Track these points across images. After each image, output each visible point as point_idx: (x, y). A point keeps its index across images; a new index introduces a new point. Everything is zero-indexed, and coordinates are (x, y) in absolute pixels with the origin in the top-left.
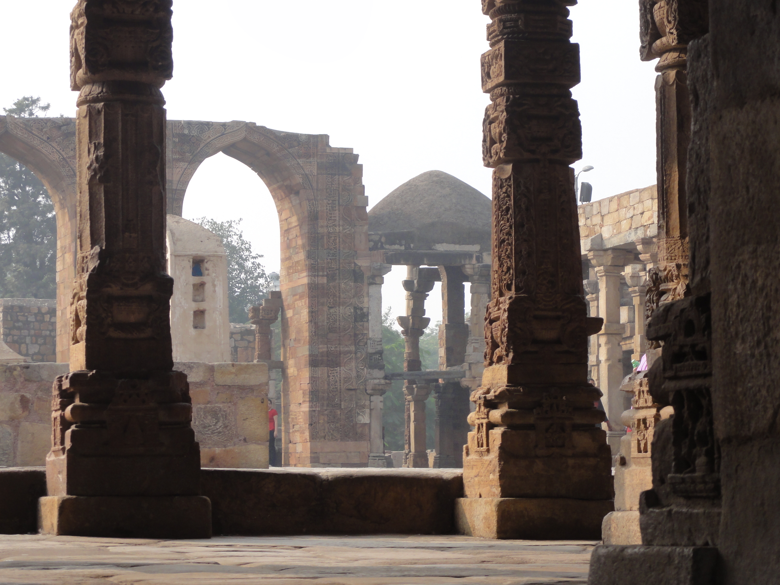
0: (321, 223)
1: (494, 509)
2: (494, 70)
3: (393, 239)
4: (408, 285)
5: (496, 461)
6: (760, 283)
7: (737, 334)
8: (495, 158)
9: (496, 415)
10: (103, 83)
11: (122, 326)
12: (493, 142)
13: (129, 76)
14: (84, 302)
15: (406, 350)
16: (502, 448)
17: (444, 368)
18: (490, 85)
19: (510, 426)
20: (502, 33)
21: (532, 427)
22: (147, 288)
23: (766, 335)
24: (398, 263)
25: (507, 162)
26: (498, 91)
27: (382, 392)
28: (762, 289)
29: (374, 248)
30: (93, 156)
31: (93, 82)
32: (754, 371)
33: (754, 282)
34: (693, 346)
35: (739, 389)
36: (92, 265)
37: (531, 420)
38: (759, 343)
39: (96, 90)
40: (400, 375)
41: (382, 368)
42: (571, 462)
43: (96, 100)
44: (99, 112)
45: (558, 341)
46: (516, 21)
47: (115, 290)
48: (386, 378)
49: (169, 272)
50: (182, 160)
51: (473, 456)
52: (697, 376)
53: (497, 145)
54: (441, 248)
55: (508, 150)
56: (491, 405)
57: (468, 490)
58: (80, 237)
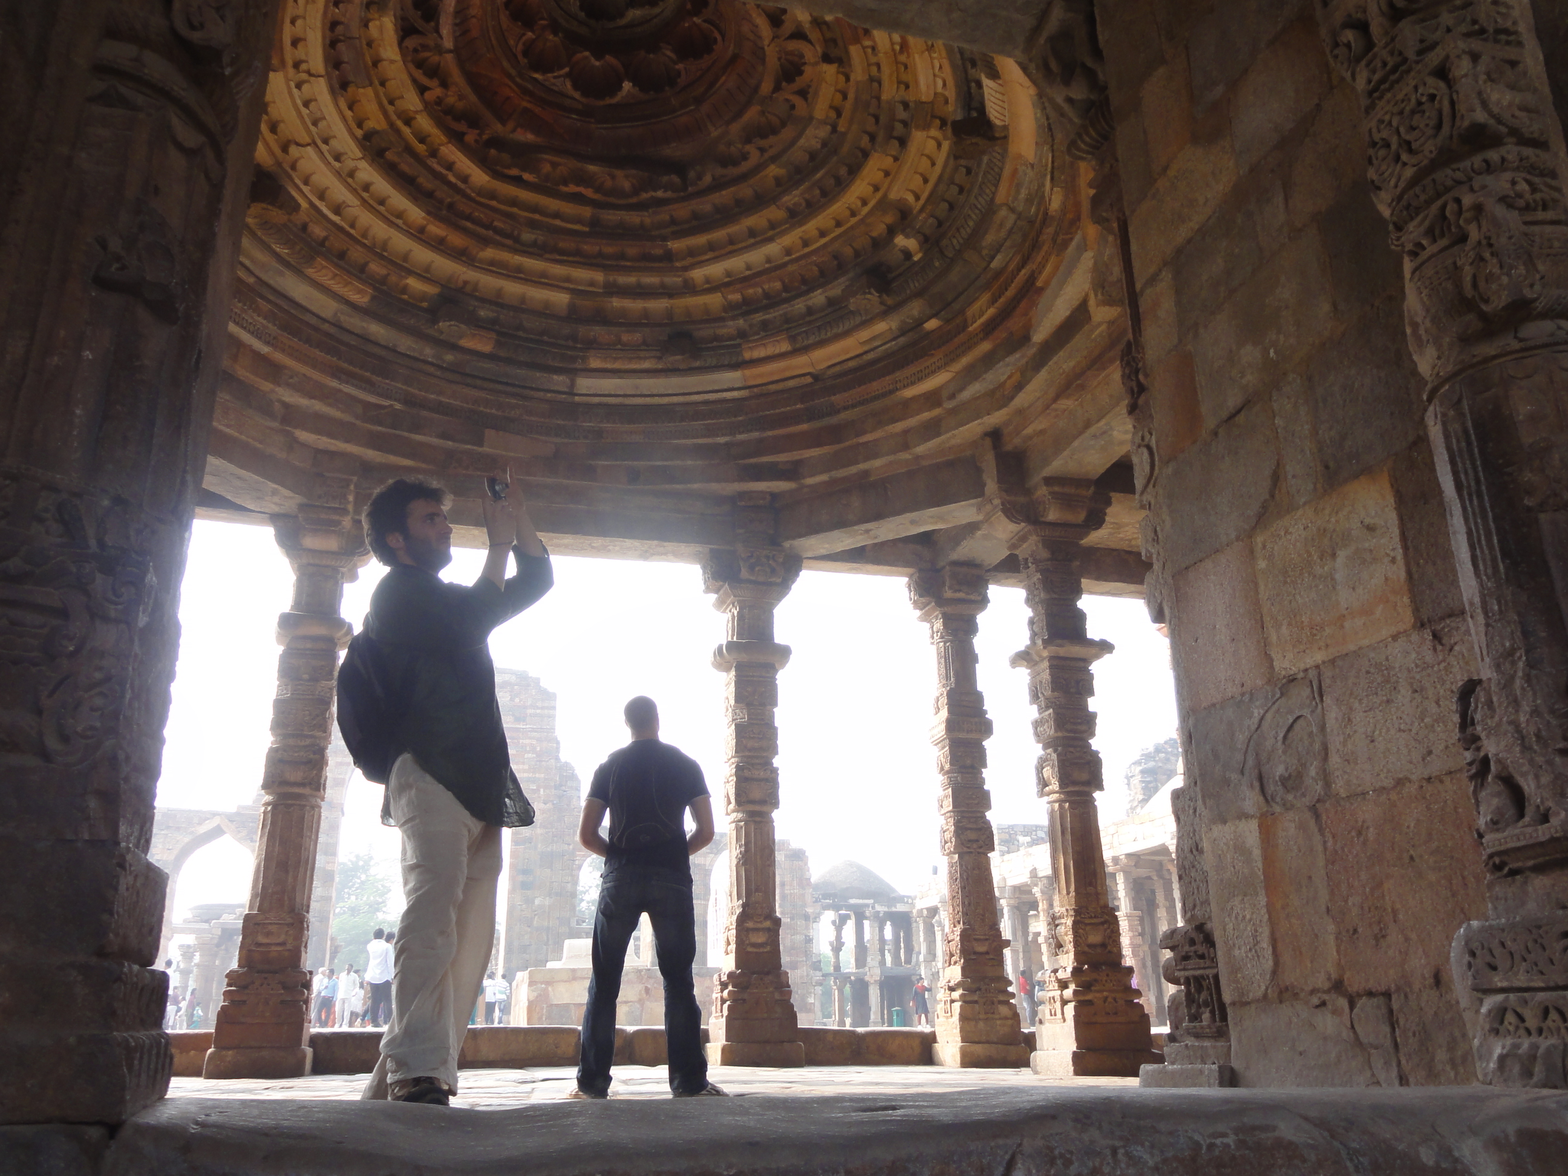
0: (787, 887)
1: (958, 1050)
2: (945, 803)
3: (826, 896)
4: (834, 923)
5: (957, 1022)
6: (1248, 917)
7: (1234, 945)
8: (948, 851)
9: (956, 995)
10: (743, 812)
11: (754, 945)
12: (946, 842)
13: (757, 808)
14: (734, 932)
15: (833, 960)
16: (960, 1014)
17: (854, 971)
18: (943, 811)
19: (964, 1002)
20: (949, 784)
21: (976, 1002)
22: (768, 924)
23: (1255, 945)
24: (829, 909)
25: (955, 853)
26: (948, 815)
27: (821, 984)
28: (1250, 920)
29: (816, 901)
30: (738, 851)
31: (738, 811)
32: (1249, 965)
33: (1244, 917)
34: (1195, 952)
35: (1239, 975)
36: (738, 911)
37: (976, 998)
38: (1250, 950)
39: (740, 815)
40: (830, 974)
41: (820, 970)
42: (998, 1022)
43: (740, 821)
44: (741, 827)
45: (987, 953)
46: (956, 777)
47: (750, 924)
48: (823, 976)
49: (778, 914)
50: (711, 853)
51: (941, 1019)
52: (1200, 968)
53: (949, 844)
54: (852, 901)
55: (956, 847)
56: (952, 989)
57: (938, 1038)
58: (731, 895)
